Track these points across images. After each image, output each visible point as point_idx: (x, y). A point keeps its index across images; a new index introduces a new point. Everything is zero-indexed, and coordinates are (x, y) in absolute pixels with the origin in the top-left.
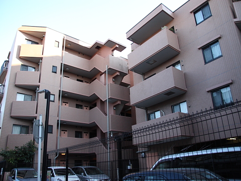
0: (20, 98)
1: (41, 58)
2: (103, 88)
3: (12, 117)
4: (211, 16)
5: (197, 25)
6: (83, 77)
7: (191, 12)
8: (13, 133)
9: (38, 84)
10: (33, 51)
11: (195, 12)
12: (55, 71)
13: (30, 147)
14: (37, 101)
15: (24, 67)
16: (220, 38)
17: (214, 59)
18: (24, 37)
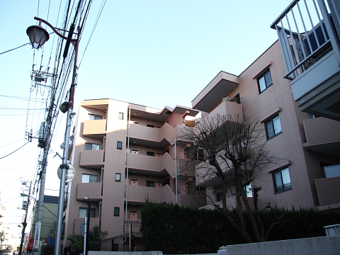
0: (86, 179)
1: (105, 135)
2: (172, 163)
3: (78, 200)
4: (272, 84)
5: (260, 93)
6: (154, 148)
7: (254, 78)
8: (80, 217)
9: (103, 163)
10: (96, 127)
11: (258, 78)
12: (120, 147)
13: (96, 232)
14: (102, 181)
15: (88, 145)
16: (279, 111)
17: (275, 136)
18: (87, 112)
